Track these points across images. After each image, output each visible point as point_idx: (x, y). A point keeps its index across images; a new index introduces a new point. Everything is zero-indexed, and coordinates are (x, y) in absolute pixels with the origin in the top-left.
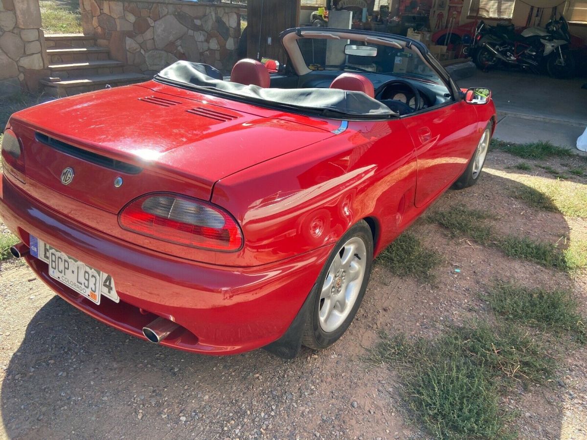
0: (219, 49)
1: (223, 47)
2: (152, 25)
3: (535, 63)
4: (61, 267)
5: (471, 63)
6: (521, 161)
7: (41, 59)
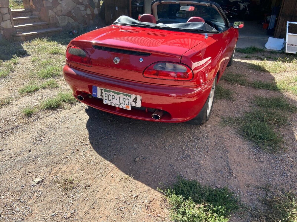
0: (91, 14)
1: (93, 13)
2: (60, 3)
3: (236, 14)
4: (110, 98)
5: (208, 15)
6: (245, 55)
7: (11, 23)
